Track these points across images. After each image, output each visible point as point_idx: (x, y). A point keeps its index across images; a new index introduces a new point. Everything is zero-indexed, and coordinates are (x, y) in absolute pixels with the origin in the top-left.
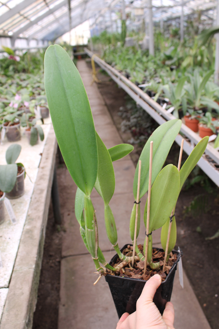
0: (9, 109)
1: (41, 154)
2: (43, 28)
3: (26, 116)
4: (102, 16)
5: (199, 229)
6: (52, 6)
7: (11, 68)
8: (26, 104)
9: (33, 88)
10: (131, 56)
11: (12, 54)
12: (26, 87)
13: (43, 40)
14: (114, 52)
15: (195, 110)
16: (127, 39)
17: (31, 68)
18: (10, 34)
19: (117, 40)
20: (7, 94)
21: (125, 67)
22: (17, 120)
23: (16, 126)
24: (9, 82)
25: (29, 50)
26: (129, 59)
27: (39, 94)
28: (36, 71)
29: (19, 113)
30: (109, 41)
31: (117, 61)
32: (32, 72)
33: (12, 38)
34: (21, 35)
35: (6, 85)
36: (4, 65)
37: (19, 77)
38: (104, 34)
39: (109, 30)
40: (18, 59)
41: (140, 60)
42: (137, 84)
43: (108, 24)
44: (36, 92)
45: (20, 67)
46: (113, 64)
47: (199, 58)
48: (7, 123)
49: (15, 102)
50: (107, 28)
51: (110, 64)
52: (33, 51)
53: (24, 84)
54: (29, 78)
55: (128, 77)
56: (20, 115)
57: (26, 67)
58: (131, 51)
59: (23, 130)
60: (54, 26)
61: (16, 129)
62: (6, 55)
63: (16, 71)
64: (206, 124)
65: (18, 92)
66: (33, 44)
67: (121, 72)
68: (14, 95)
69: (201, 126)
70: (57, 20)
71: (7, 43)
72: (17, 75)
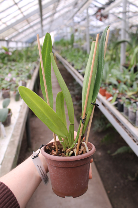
0: (4, 82)
1: (21, 106)
2: (26, 36)
3: (13, 86)
4: (62, 29)
5: (109, 152)
6: (32, 24)
7: (6, 59)
8: (14, 79)
9: (18, 70)
10: (76, 54)
11: (7, 50)
12: (14, 70)
13: (26, 42)
14: (67, 51)
15: (105, 84)
16: (75, 44)
17: (18, 59)
18: (7, 39)
19: (69, 44)
20: (4, 73)
21: (72, 60)
22: (8, 88)
23: (8, 91)
24: (5, 66)
25: (17, 48)
26: (75, 56)
27: (22, 74)
28: (20, 61)
29: (10, 83)
30: (64, 44)
31: (68, 56)
32: (18, 62)
33: (8, 42)
34: (13, 40)
35: (3, 69)
36: (2, 57)
37: (11, 64)
38: (62, 40)
39: (66, 38)
40: (10, 54)
41: (81, 56)
42: (77, 70)
43: (65, 34)
44: (20, 73)
45: (11, 58)
46: (66, 58)
47: (114, 56)
48: (3, 89)
49: (8, 78)
50: (64, 36)
51: (64, 58)
52: (19, 49)
53: (13, 68)
54: (16, 65)
55: (73, 66)
56: (10, 85)
57: (15, 58)
58: (76, 51)
59: (12, 93)
60: (33, 35)
61: (8, 92)
62: (3, 51)
63: (9, 60)
64: (109, 91)
65: (10, 72)
66: (20, 45)
67: (69, 63)
68: (7, 74)
69: (107, 93)
70: (34, 31)
71: (4, 44)
72: (9, 63)
